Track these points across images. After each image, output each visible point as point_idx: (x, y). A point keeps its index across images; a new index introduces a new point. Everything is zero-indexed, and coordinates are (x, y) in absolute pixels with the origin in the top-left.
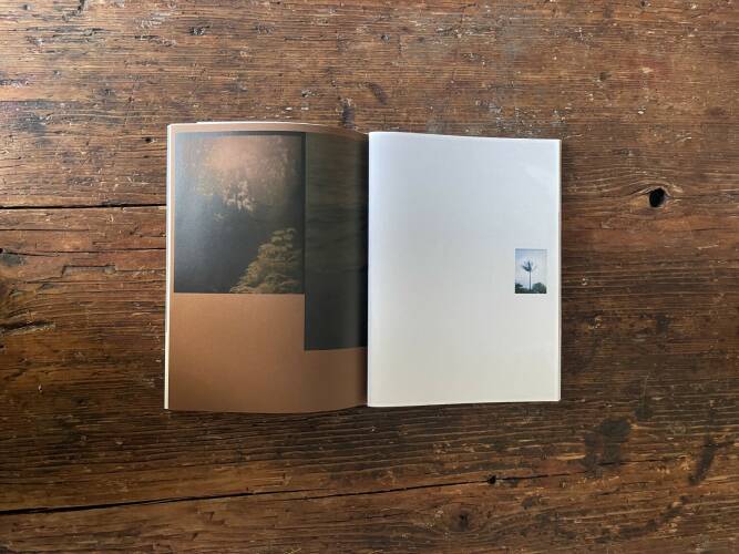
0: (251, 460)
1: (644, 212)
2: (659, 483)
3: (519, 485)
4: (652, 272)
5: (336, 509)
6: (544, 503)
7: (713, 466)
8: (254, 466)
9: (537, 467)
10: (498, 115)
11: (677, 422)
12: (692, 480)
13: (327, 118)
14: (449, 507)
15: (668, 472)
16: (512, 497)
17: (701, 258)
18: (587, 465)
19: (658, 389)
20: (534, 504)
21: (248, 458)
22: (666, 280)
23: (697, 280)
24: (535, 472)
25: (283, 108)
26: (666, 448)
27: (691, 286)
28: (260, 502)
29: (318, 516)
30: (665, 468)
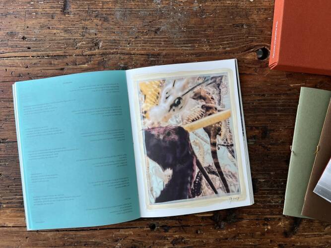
0: (6, 207)
1: (254, 62)
2: (263, 234)
3: (170, 231)
4: (259, 100)
5: (55, 239)
6: (185, 243)
7: (301, 226)
8: (8, 211)
9: (181, 221)
10: (159, 4)
11: (275, 196)
12: (286, 234)
13: (54, 8)
14: (125, 242)
15: (269, 227)
16: (165, 238)
17: (292, 92)
18: (214, 221)
19: (263, 174)
20: (179, 243)
21: (4, 206)
22: (268, 106)
23: (289, 106)
24: (180, 223)
25: (29, 3)
26: (268, 212)
27: (285, 109)
28: (11, 232)
29: (45, 242)
30: (267, 225)
